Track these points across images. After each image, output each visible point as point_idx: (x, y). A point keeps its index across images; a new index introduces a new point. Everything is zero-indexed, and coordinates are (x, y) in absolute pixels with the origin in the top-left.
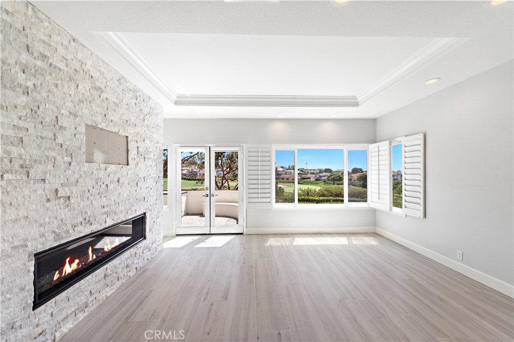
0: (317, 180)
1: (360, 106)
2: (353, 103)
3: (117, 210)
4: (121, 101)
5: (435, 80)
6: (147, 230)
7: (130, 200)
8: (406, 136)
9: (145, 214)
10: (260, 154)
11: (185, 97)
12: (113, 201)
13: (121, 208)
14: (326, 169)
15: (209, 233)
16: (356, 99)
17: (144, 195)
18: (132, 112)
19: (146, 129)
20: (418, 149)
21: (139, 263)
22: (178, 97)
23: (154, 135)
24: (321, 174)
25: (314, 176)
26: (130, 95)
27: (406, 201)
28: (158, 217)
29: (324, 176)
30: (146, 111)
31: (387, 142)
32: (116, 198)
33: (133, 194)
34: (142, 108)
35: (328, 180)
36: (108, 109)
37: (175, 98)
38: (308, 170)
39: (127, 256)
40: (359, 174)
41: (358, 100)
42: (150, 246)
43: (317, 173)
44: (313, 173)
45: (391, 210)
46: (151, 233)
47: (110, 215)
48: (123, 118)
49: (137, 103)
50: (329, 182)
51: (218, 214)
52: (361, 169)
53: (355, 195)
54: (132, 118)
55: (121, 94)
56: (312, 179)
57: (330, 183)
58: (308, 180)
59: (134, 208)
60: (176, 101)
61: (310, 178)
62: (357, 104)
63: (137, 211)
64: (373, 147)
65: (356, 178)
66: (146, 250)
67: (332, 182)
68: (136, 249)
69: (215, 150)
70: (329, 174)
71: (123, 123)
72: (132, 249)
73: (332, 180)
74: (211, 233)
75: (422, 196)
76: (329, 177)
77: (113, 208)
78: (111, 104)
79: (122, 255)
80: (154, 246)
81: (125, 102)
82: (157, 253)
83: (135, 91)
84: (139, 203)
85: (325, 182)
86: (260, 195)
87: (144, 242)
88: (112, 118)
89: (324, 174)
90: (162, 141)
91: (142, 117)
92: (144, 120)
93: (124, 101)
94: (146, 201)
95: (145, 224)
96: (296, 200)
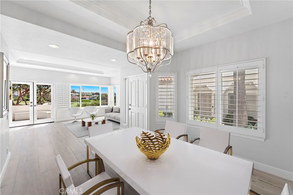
0: (90, 99)
10: (64, 87)
11: (24, 60)
14: (96, 93)
15: (33, 124)
24: (93, 96)
25: (89, 97)
29: (95, 97)
31: (113, 86)
35: (97, 99)
38: (85, 93)
43: (90, 95)
44: (88, 95)
56: (87, 99)
58: (85, 99)
60: (18, 61)
61: (85, 98)
64: (109, 87)
69: (37, 84)
70: (97, 96)
86: (64, 105)
96: (81, 105)
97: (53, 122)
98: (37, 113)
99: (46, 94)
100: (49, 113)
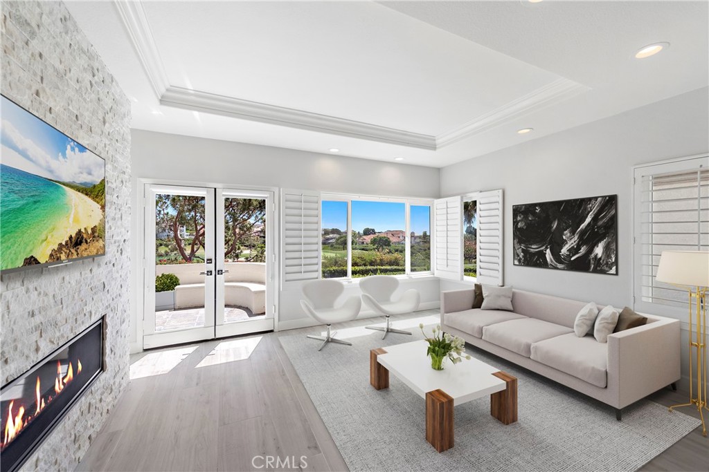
1: (438, 150)
2: (429, 144)
3: (59, 317)
4: (68, 71)
5: (528, 130)
6: (108, 351)
7: (82, 292)
8: (481, 192)
9: (103, 318)
10: (303, 205)
11: (184, 91)
12: (51, 297)
13: (66, 312)
14: (333, 229)
15: (213, 337)
16: (435, 140)
17: (104, 280)
18: (85, 100)
19: (107, 142)
20: (496, 207)
21: (95, 423)
22: (167, 90)
23: (118, 156)
24: (328, 236)
26: (82, 61)
27: (480, 268)
28: (123, 322)
29: (332, 239)
30: (107, 103)
31: (458, 198)
32: (57, 291)
33: (87, 278)
34: (101, 96)
35: (337, 243)
36: (44, 80)
37: (163, 90)
39: (75, 417)
40: (372, 236)
41: (437, 142)
42: (112, 383)
45: (462, 279)
46: (112, 356)
47: (46, 332)
48: (70, 108)
49: (93, 82)
50: (338, 246)
51: (229, 303)
52: (373, 230)
53: (391, 261)
54: (86, 114)
55: (67, 52)
57: (339, 248)
59: (87, 309)
60: (162, 97)
62: (433, 147)
63: (93, 313)
64: (438, 204)
65: (369, 241)
66: (106, 394)
67: (341, 246)
68: (90, 396)
69: (223, 194)
70: (337, 236)
71: (71, 120)
72: (83, 398)
73: (341, 245)
74: (217, 337)
75: (500, 261)
76: (338, 240)
77: (52, 313)
78: (51, 71)
79: (67, 417)
80: (117, 380)
81: (75, 73)
82: (121, 393)
83: (91, 57)
84: (95, 297)
85: (332, 246)
86: (303, 269)
87: (103, 376)
88: (52, 104)
89: (331, 236)
90: (129, 171)
91: (100, 116)
92: (104, 122)
93: (72, 70)
94: (106, 290)
95: (103, 339)
96: (349, 272)
97: (272, 331)
98: (227, 286)
99: (245, 232)
100: (257, 293)
